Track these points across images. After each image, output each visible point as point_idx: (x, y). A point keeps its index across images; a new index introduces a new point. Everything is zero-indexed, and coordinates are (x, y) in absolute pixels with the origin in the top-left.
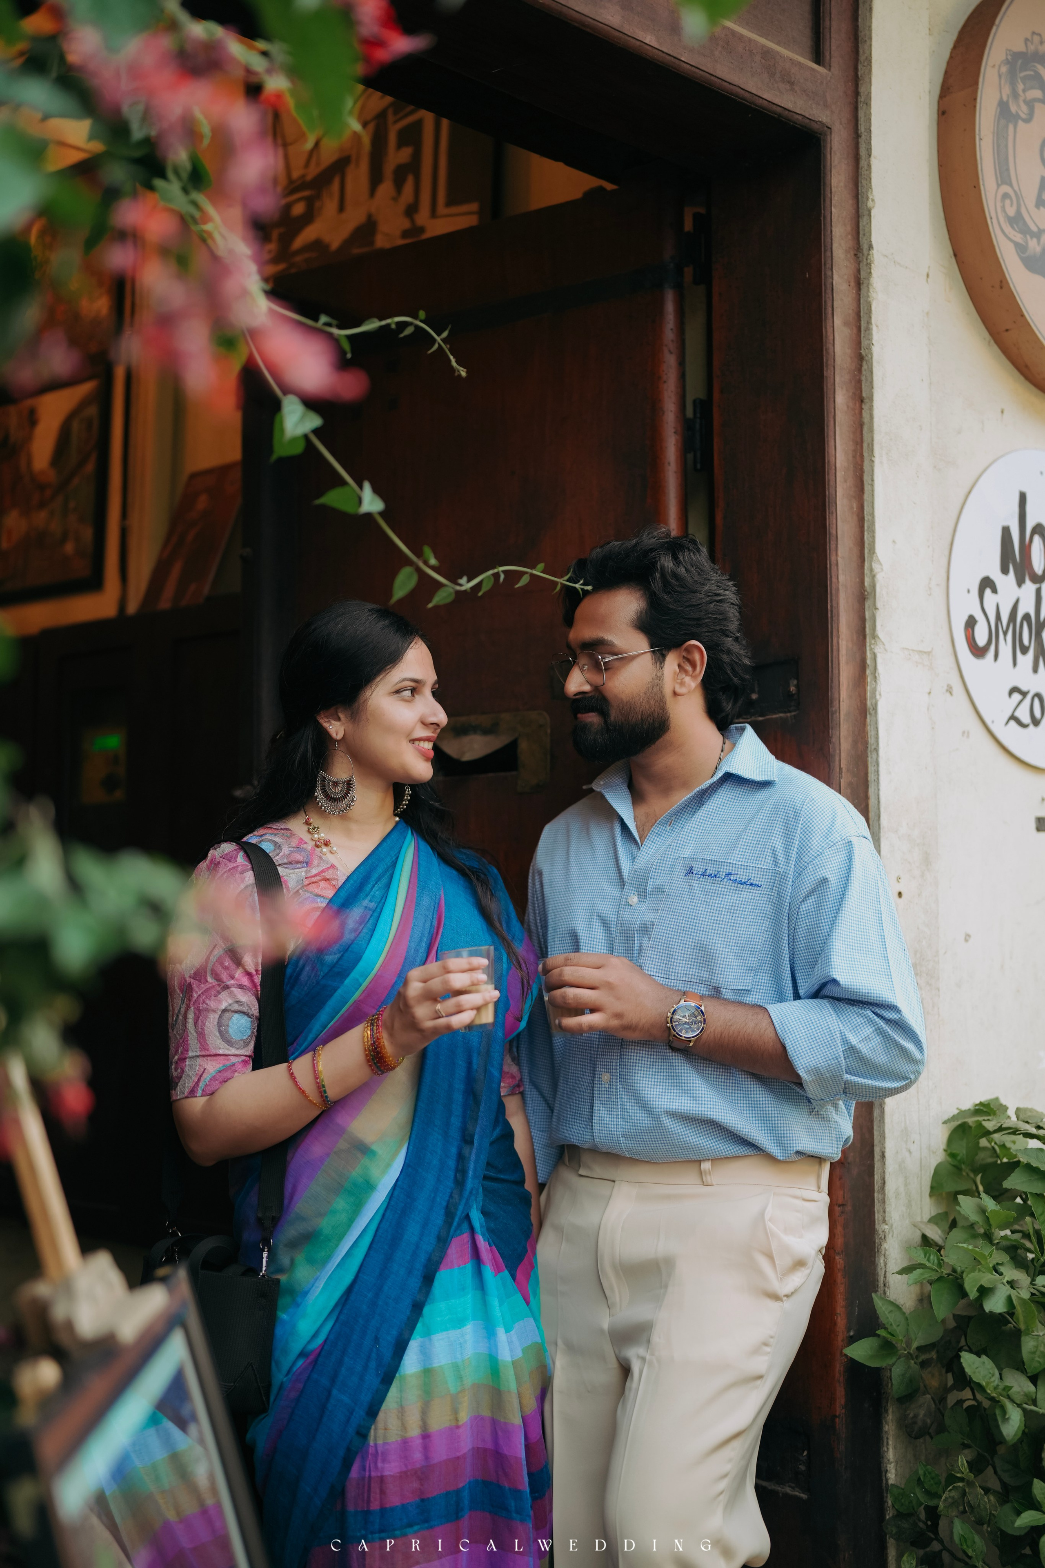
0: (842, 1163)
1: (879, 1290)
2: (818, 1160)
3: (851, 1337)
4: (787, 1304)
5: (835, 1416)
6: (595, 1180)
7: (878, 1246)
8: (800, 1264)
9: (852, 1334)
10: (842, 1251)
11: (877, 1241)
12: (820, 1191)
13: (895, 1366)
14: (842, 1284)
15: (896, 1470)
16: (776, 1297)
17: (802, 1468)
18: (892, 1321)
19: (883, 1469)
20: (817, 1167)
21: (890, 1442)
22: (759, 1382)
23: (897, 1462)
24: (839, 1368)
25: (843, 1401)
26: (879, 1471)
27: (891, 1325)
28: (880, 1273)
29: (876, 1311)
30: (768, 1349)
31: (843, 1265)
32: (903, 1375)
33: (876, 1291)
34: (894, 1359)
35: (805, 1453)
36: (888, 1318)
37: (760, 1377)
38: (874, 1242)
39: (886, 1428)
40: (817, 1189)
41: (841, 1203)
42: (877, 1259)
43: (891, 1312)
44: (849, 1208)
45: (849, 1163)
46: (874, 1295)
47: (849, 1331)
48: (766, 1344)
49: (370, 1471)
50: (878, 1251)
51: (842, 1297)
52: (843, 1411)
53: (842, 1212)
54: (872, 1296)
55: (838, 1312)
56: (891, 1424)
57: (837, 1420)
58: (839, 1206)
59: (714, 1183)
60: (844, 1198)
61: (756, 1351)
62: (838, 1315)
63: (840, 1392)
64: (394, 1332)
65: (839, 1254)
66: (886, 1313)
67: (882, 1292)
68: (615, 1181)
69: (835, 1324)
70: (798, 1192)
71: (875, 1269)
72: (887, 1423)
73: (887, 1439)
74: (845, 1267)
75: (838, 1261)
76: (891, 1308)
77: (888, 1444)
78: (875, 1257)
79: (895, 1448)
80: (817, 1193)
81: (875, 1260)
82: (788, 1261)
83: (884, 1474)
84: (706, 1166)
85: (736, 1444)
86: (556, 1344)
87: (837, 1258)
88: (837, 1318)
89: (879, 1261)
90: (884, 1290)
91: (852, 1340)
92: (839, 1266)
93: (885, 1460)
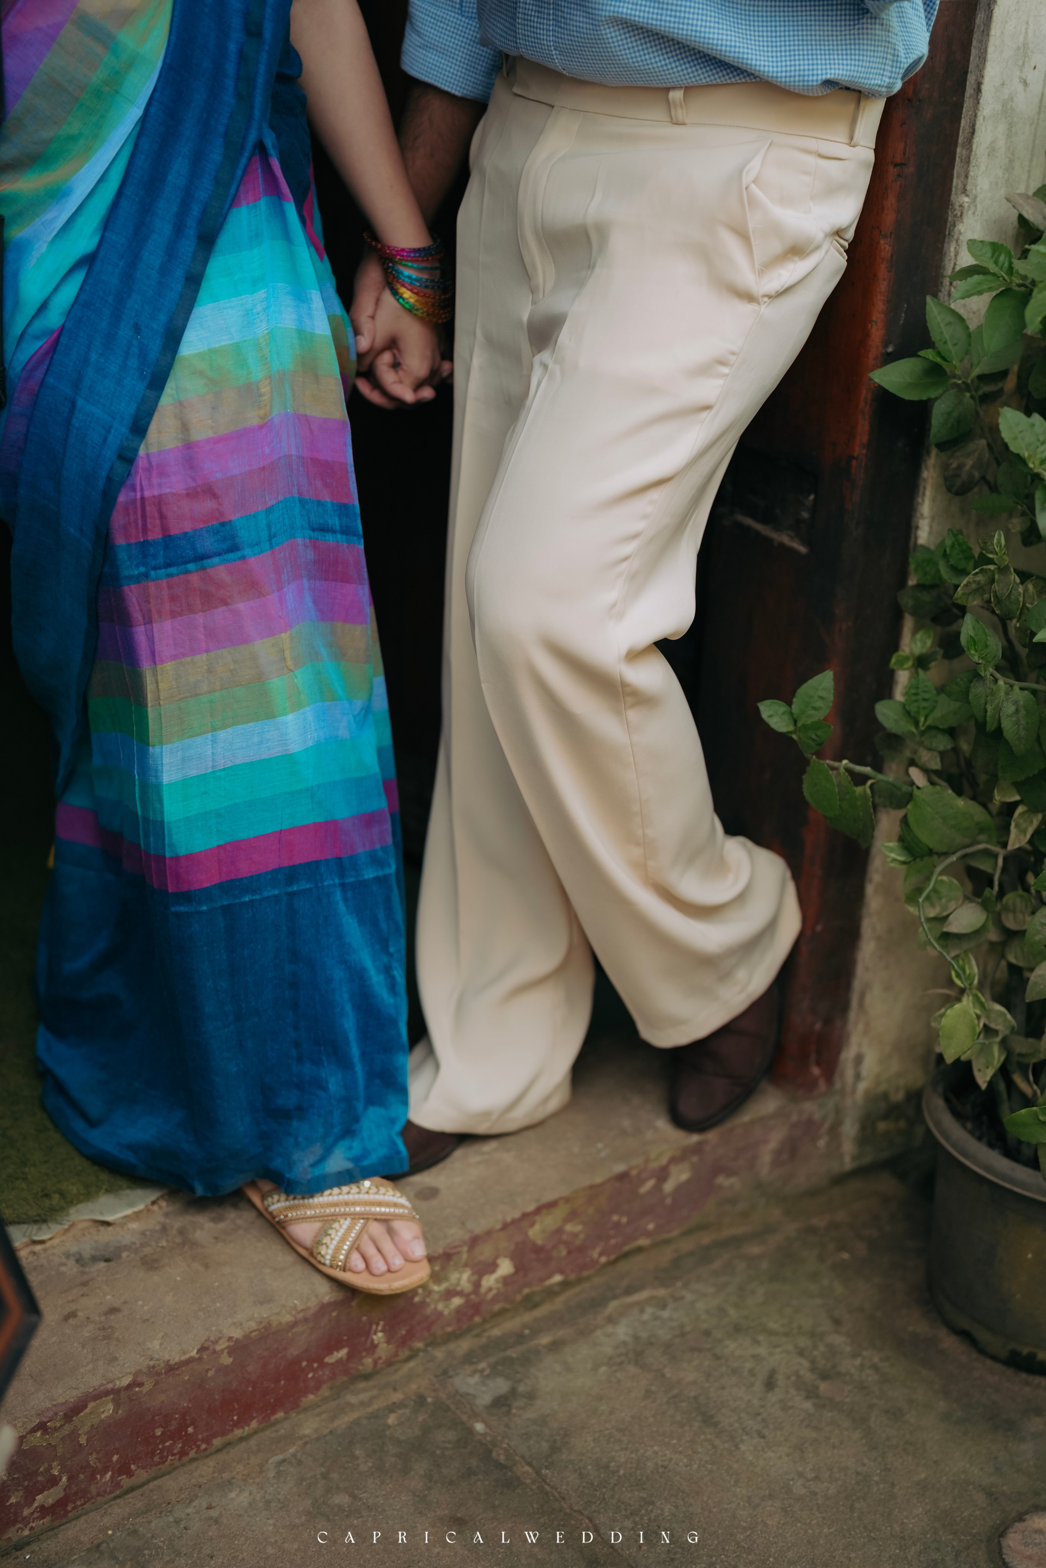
0: (909, 100)
1: (943, 290)
2: (856, 95)
3: (889, 354)
4: (766, 310)
5: (852, 457)
6: (531, 102)
7: (951, 226)
8: (797, 251)
9: (890, 349)
10: (891, 233)
11: (950, 219)
12: (853, 143)
13: (939, 401)
14: (884, 280)
15: (931, 527)
16: (749, 297)
17: (805, 515)
18: (947, 337)
19: (913, 524)
20: (851, 107)
21: (928, 493)
22: (704, 414)
23: (933, 518)
24: (865, 394)
25: (865, 439)
26: (908, 527)
27: (946, 343)
28: (947, 266)
29: (926, 321)
30: (725, 370)
31: (890, 254)
32: (949, 414)
33: (935, 295)
34: (940, 391)
35: (812, 497)
36: (942, 333)
37: (707, 408)
38: (946, 221)
39: (925, 474)
40: (847, 141)
41: (898, 162)
42: (946, 245)
43: (949, 324)
44: (911, 169)
45: (919, 101)
46: (929, 299)
47: (886, 346)
48: (722, 363)
49: (142, 490)
50: (949, 234)
51: (882, 298)
52: (864, 451)
53: (899, 176)
54: (925, 300)
55: (874, 318)
56: (931, 470)
57: (854, 462)
58: (896, 165)
59: (687, 121)
60: (904, 154)
61: (704, 370)
62: (874, 323)
63: (863, 428)
64: (163, 317)
65: (885, 236)
66: (942, 325)
67: (946, 293)
68: (553, 107)
69: (867, 335)
70: (812, 144)
71: (941, 260)
72: (927, 468)
73: (925, 488)
74: (892, 256)
75: (882, 247)
76: (949, 318)
77: (924, 494)
78: (943, 243)
79: (934, 500)
80: (847, 147)
81: (943, 246)
82: (777, 247)
83: (913, 530)
84: (676, 95)
85: (655, 495)
86: (475, 334)
87: (882, 242)
88: (871, 327)
89: (949, 249)
90: (950, 291)
91: (889, 359)
92: (883, 254)
93: (918, 514)
